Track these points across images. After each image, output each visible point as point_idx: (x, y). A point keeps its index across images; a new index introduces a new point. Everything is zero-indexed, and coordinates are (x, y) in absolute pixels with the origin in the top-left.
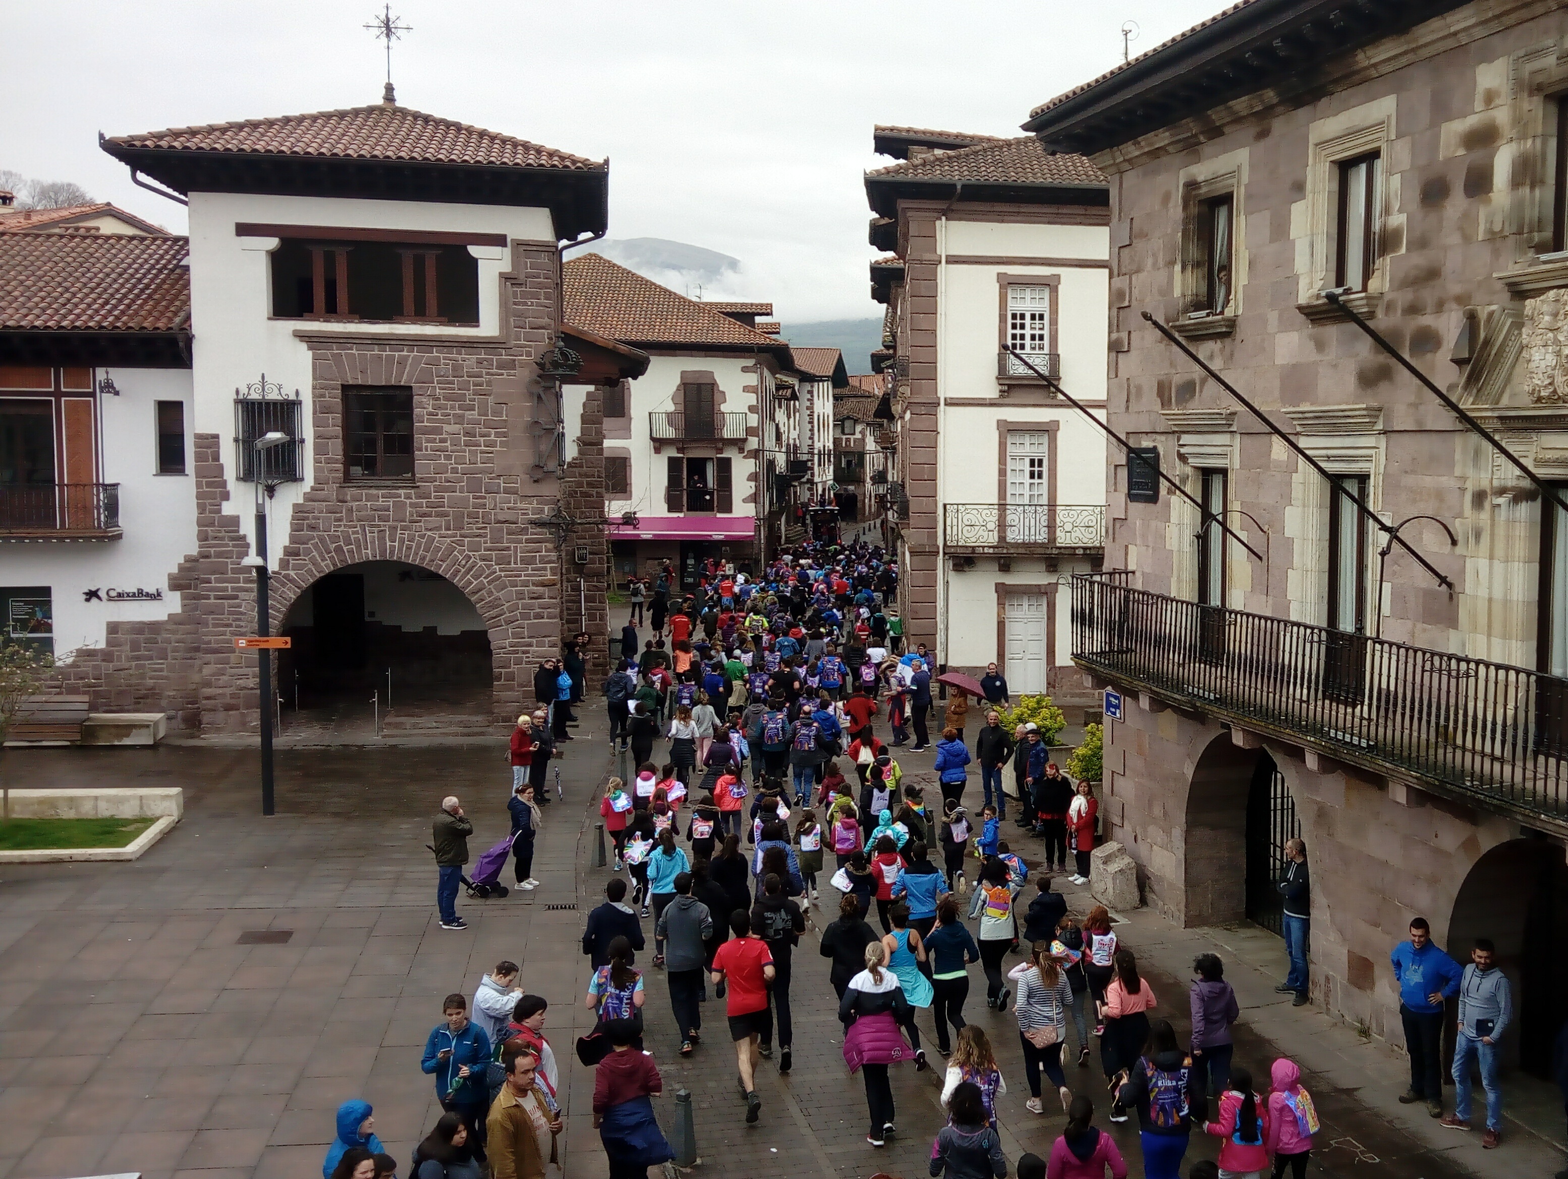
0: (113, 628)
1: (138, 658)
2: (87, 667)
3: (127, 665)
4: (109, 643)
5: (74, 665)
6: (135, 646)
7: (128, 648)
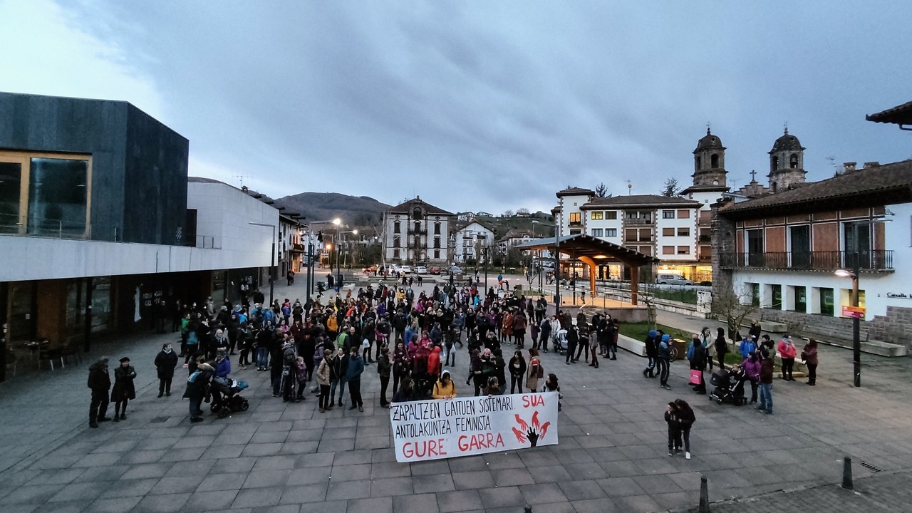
0: (890, 309)
1: (899, 322)
2: (879, 323)
3: (895, 324)
4: (888, 314)
5: (873, 321)
6: (899, 317)
7: (896, 317)
